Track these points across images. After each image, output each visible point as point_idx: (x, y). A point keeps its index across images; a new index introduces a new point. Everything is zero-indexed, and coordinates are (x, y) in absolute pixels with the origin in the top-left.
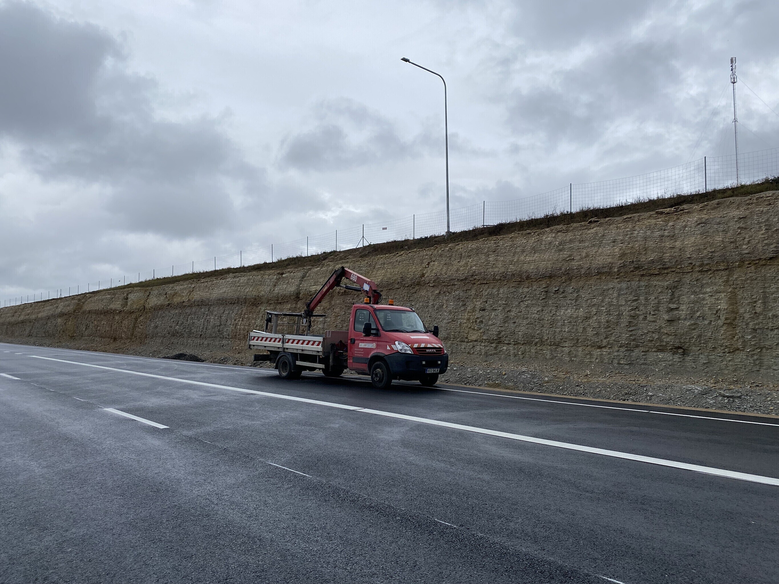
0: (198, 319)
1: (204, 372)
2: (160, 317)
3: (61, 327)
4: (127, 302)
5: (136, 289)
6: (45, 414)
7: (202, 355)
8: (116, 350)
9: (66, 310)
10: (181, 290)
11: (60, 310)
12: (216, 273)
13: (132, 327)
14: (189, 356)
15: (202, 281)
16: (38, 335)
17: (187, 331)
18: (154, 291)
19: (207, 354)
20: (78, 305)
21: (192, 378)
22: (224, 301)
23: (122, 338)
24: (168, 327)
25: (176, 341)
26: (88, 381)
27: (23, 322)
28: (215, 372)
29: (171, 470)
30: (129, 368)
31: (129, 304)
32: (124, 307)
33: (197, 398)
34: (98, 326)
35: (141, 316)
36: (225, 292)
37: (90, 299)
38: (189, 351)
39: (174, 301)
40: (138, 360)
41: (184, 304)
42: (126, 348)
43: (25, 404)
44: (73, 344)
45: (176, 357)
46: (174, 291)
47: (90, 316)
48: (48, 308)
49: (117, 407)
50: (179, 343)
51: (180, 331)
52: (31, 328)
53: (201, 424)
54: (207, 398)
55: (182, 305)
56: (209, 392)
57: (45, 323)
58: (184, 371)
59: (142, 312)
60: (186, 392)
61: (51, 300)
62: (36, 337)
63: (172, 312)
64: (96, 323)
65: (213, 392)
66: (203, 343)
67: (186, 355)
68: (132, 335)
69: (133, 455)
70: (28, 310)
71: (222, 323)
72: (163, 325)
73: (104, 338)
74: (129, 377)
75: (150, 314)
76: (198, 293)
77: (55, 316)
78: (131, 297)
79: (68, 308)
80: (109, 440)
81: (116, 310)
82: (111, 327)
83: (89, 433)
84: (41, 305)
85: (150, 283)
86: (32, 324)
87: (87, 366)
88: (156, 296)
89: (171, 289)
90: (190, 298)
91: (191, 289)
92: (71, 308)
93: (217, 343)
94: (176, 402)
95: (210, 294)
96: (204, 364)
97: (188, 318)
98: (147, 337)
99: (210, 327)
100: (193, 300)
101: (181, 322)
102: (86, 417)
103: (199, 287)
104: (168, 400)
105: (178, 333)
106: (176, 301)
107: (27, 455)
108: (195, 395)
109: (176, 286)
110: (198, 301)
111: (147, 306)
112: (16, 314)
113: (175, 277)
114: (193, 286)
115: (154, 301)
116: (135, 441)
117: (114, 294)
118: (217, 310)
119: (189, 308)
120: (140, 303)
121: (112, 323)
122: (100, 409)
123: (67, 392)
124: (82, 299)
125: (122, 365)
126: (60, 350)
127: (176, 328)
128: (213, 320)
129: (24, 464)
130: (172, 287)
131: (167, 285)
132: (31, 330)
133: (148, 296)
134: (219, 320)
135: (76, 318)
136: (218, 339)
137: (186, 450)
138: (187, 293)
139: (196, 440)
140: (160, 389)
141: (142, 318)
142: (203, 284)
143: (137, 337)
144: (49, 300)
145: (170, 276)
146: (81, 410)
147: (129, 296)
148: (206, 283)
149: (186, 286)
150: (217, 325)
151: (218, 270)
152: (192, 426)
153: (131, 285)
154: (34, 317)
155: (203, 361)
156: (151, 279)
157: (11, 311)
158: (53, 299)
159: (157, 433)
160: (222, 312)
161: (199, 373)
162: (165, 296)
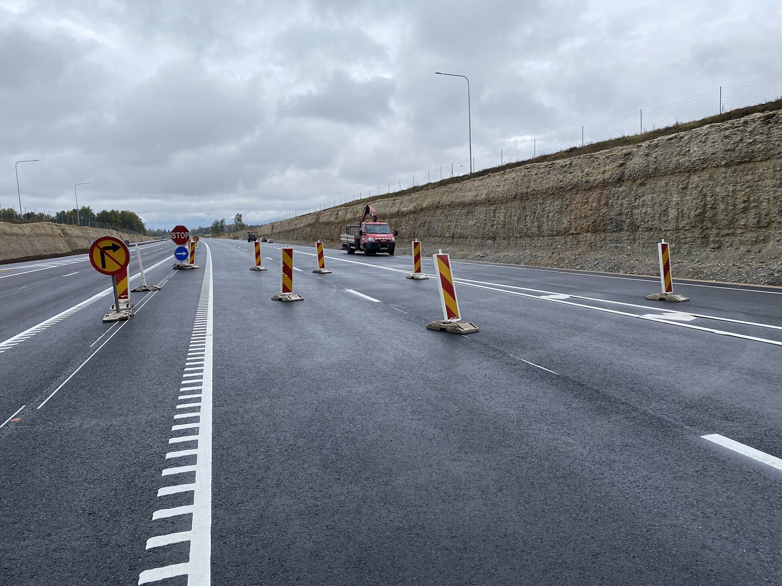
3: (309, 233)
4: (337, 217)
5: (342, 208)
11: (309, 221)
18: (349, 209)
20: (317, 219)
27: (293, 230)
32: (336, 220)
37: (323, 214)
47: (322, 226)
48: (304, 220)
57: (303, 231)
59: (343, 223)
61: (306, 215)
64: (324, 230)
77: (306, 225)
78: (339, 213)
81: (332, 222)
86: (297, 231)
88: (350, 212)
92: (313, 221)
111: (346, 219)
115: (349, 216)
117: (332, 211)
120: (343, 217)
121: (331, 230)
124: (319, 215)
133: (347, 213)
135: (316, 227)
162: (353, 212)
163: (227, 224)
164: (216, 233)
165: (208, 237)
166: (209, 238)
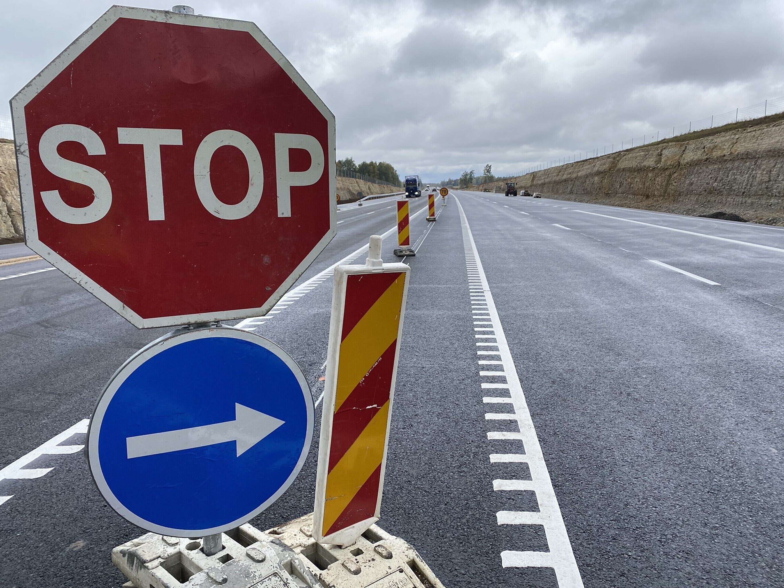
0: (742, 174)
1: (750, 233)
2: (696, 174)
3: (598, 185)
4: (661, 159)
5: (670, 144)
6: (599, 260)
7: (745, 215)
8: (649, 207)
9: (602, 169)
10: (722, 142)
11: (597, 168)
12: (767, 120)
13: (666, 184)
14: (729, 215)
15: (749, 131)
16: (578, 193)
17: (726, 188)
18: (691, 145)
19: (751, 213)
20: (613, 163)
21: (736, 237)
22: (776, 153)
23: (654, 195)
24: (705, 184)
25: (713, 199)
26: (628, 234)
27: (565, 180)
28: (763, 233)
29: (730, 325)
30: (666, 224)
31: (663, 160)
32: (658, 164)
33: (748, 259)
34: (631, 184)
35: (675, 172)
36: (778, 142)
37: (625, 157)
38: (728, 210)
39: (714, 155)
40: (673, 217)
41: (725, 158)
42: (658, 205)
43: (580, 250)
44: (608, 201)
45: (714, 215)
46: (713, 144)
47: (624, 174)
48: (587, 167)
49: (661, 260)
50: (716, 201)
51: (719, 188)
52: (572, 186)
53: (756, 286)
54: (758, 259)
55: (722, 160)
56: (760, 254)
57: (584, 181)
58: (726, 230)
59: (676, 168)
60: (732, 251)
61: (589, 159)
62: (577, 194)
63: (710, 168)
64: (629, 181)
65: (766, 254)
66: (745, 202)
67: (725, 214)
68: (665, 192)
69: (687, 306)
70: (570, 170)
71: (772, 179)
72: (699, 181)
73: (637, 195)
74: (667, 233)
75: (685, 171)
76: (743, 144)
77: (592, 174)
78: (665, 152)
79: (604, 166)
80: (660, 289)
81: (649, 167)
82: (644, 184)
83: (640, 280)
84: (581, 165)
85: (685, 137)
86: (573, 182)
87: (625, 221)
88: (693, 150)
89: (710, 142)
90: (733, 151)
91: (735, 141)
92: (606, 166)
93: (764, 202)
94: (723, 261)
95: (758, 145)
96: (747, 224)
97: (728, 174)
98: (681, 194)
99: (755, 184)
100: (736, 153)
101: (721, 178)
102: (634, 266)
103: (745, 137)
104: (713, 258)
105: (715, 190)
106: (715, 155)
107: (591, 293)
108: (744, 256)
109: (716, 138)
110: (743, 154)
111: (682, 162)
112: (560, 173)
113: (715, 128)
114: (737, 136)
115: (690, 156)
116: (686, 293)
117: (648, 151)
118: (765, 164)
119: (731, 162)
120: (675, 158)
121: (645, 181)
122: (645, 261)
123: (613, 243)
124: (617, 157)
125: (658, 221)
126: (597, 206)
127: (714, 185)
128: (760, 175)
129: (590, 299)
130: (712, 140)
131: (706, 138)
132: (572, 188)
133: (684, 151)
134: (767, 176)
135: (611, 175)
136: (765, 197)
137: (744, 309)
138: (729, 146)
139: (755, 300)
140: (702, 246)
141: (676, 175)
142: (749, 134)
143: (671, 195)
144: (586, 160)
145: (709, 128)
146: (628, 259)
147: (663, 152)
148: (754, 133)
149: (728, 137)
150: (765, 180)
151: (769, 117)
152: (747, 286)
153: (665, 140)
154: (574, 175)
155: (745, 221)
156: (687, 133)
157: (556, 171)
158: (591, 159)
159: (709, 289)
160: (773, 165)
161: (744, 233)
162: (703, 150)
163: (476, 175)
164: (465, 184)
165: (457, 189)
166: (459, 191)
